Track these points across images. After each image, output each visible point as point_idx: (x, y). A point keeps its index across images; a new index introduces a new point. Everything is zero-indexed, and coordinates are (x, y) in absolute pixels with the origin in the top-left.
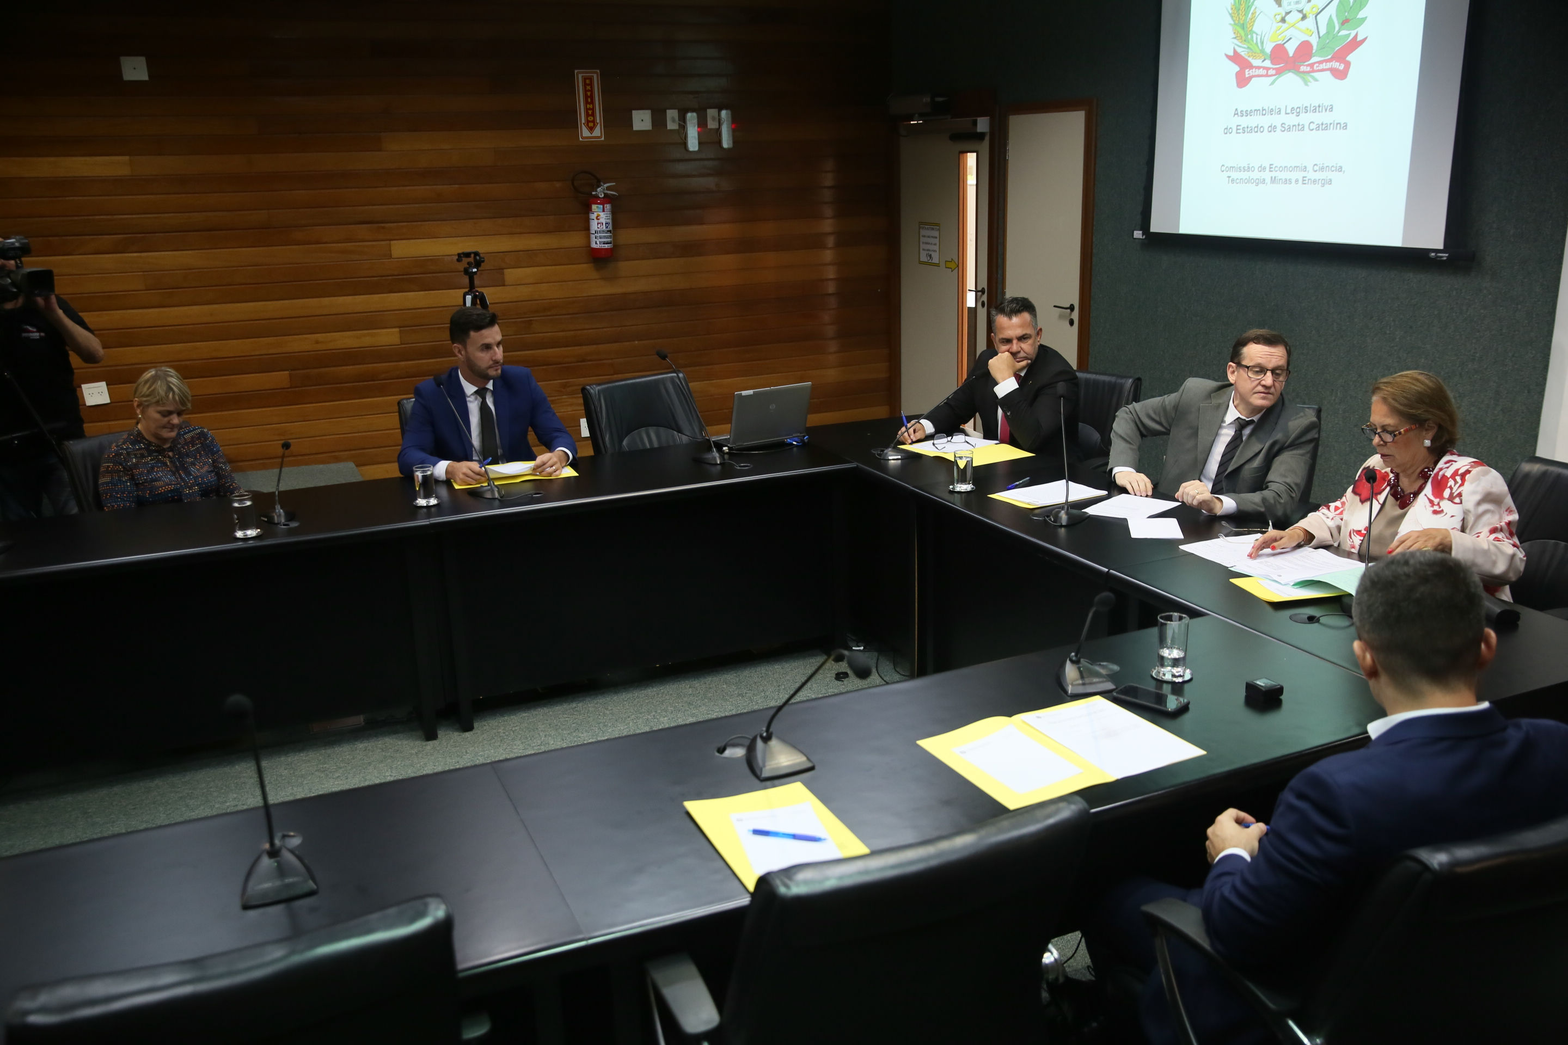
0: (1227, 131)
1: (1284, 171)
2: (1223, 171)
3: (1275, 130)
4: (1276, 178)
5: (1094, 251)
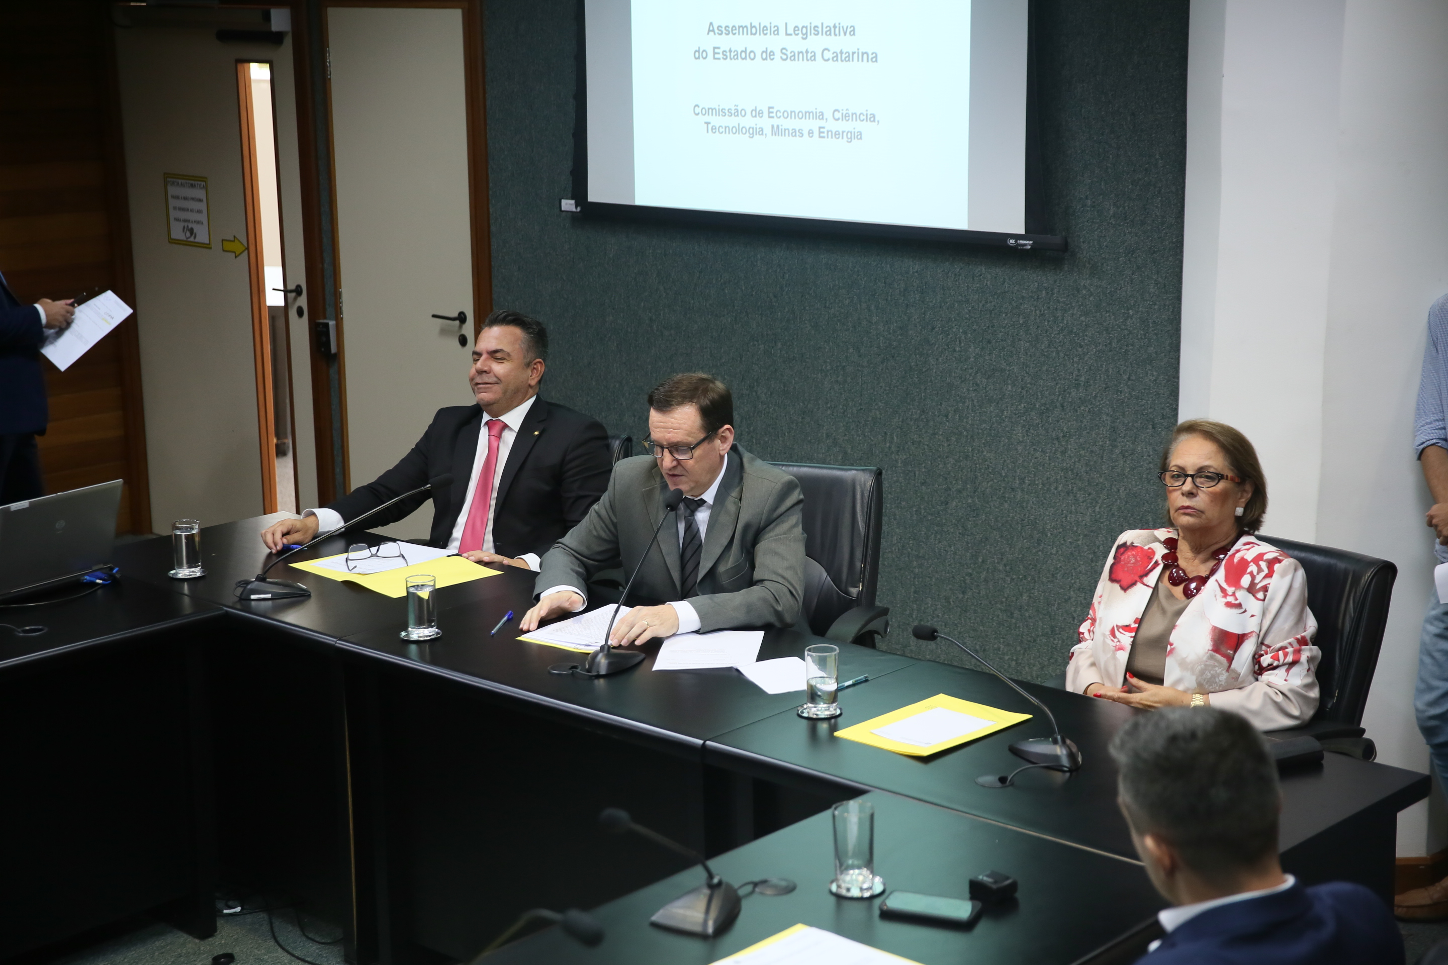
0: (699, 54)
1: (791, 118)
2: (697, 114)
3: (772, 57)
4: (780, 127)
5: (493, 228)
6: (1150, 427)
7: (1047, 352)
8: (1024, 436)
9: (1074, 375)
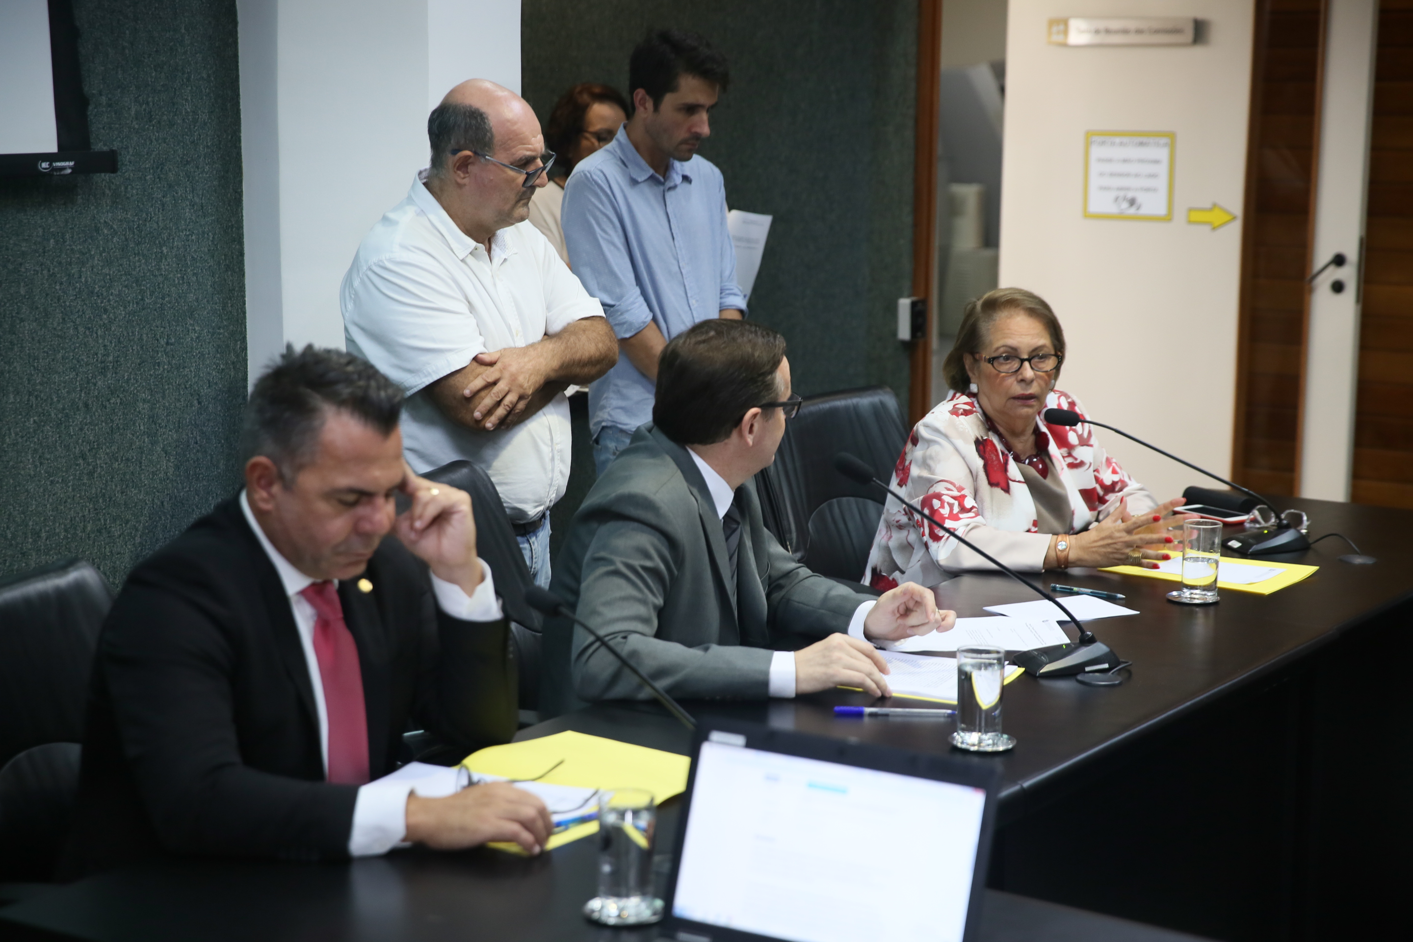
6: (196, 402)
7: (61, 330)
8: (36, 466)
9: (100, 356)
